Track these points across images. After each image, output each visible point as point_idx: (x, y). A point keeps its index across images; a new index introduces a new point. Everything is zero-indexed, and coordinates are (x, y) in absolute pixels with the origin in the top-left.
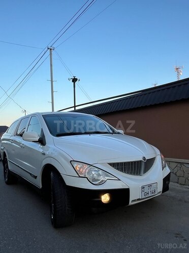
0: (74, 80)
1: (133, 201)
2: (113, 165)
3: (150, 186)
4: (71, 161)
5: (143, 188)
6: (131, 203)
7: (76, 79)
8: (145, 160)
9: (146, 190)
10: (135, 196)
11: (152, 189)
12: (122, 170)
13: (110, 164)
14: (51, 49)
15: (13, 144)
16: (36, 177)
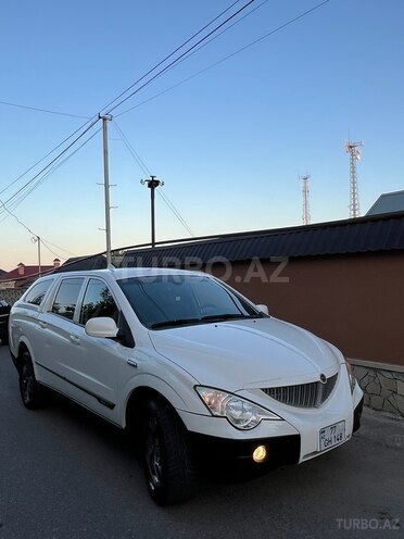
0: (153, 184)
1: (305, 457)
2: (270, 391)
3: (333, 427)
4: (195, 387)
5: (322, 432)
6: (301, 460)
7: (157, 182)
8: (324, 380)
9: (328, 435)
10: (309, 448)
11: (337, 433)
12: (284, 400)
13: (265, 390)
14: (105, 119)
15: (46, 330)
16: (112, 406)
